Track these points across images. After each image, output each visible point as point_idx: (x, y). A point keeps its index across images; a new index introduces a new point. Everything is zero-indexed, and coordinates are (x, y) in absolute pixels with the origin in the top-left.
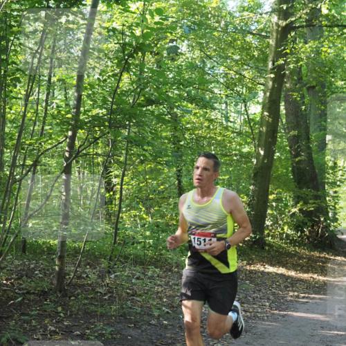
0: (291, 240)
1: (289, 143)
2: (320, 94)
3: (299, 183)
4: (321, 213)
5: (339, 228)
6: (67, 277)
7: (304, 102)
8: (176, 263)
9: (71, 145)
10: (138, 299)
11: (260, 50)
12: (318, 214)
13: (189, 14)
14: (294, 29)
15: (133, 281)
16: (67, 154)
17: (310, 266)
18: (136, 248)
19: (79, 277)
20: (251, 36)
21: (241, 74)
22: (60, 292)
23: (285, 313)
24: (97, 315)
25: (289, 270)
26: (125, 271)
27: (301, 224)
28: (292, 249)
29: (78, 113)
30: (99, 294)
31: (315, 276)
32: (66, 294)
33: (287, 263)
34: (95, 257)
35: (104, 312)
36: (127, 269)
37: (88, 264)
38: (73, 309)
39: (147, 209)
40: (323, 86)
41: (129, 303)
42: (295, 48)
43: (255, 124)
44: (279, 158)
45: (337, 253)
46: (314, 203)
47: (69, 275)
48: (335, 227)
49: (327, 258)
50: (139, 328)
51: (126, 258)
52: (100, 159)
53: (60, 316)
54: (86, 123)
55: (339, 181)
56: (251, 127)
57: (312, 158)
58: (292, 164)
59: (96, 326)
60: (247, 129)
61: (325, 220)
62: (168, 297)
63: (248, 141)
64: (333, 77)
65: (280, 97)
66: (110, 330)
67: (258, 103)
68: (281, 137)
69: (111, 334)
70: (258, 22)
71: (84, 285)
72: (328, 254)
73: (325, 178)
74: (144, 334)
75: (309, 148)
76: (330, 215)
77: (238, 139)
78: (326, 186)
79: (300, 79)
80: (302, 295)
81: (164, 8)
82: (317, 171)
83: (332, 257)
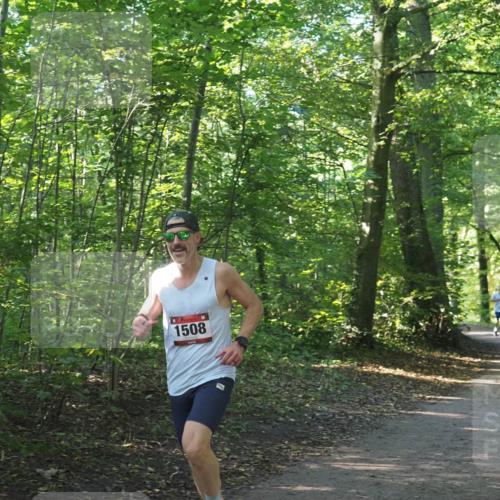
0: (404, 338)
3: (411, 265)
4: (440, 303)
5: (465, 321)
12: (437, 304)
17: (433, 367)
27: (416, 317)
28: (407, 349)
31: (440, 378)
46: (432, 290)
48: (460, 320)
49: (451, 359)
57: (427, 232)
58: (403, 241)
61: (447, 312)
72: (452, 354)
73: (444, 257)
75: (424, 222)
78: (445, 268)
82: (433, 248)
83: (458, 358)
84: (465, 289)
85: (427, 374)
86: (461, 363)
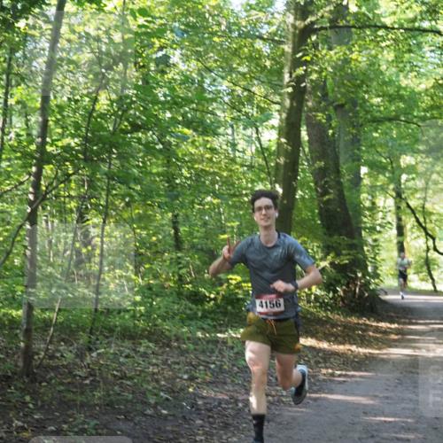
0: (321, 303)
1: (314, 178)
2: (351, 114)
3: (328, 229)
4: (357, 267)
5: (382, 286)
6: (36, 357)
7: (331, 125)
8: (175, 335)
9: (36, 185)
10: (129, 383)
11: (273, 59)
12: (354, 269)
13: (182, 14)
14: (315, 31)
15: (122, 360)
16: (31, 197)
17: (348, 335)
18: (124, 318)
19: (52, 357)
20: (261, 42)
21: (250, 91)
22: (28, 376)
23: (317, 395)
24: (76, 405)
25: (320, 341)
26: (110, 347)
27: (333, 282)
28: (322, 314)
29: (44, 143)
30: (78, 378)
31: (354, 348)
32: (36, 380)
33: (317, 333)
34: (72, 331)
35: (85, 400)
36: (113, 345)
37: (63, 340)
38: (46, 398)
39: (136, 267)
40: (355, 104)
41: (116, 388)
42: (317, 56)
43: (270, 154)
44: (303, 198)
45: (380, 318)
46: (349, 254)
47: (38, 354)
49: (367, 325)
50: (132, 420)
51: (111, 330)
52: (73, 205)
53: (29, 408)
54: (55, 156)
55: (380, 225)
56: (265, 159)
57: (344, 195)
58: (319, 205)
59: (75, 419)
60: (261, 161)
61: (364, 276)
62: (166, 379)
63: (262, 176)
64: (366, 92)
65: (300, 120)
66: (93, 423)
67: (273, 127)
68: (303, 170)
69: (96, 429)
70: (269, 23)
71: (58, 367)
72: (369, 320)
73: (361, 222)
74: (138, 427)
75: (339, 183)
76: (370, 269)
77: (250, 175)
78: (363, 233)
79: (325, 95)
80: (339, 372)
81: (149, 7)
82: (351, 213)
83: (374, 324)
84: (383, 255)
85: (341, 343)
86: (377, 330)
